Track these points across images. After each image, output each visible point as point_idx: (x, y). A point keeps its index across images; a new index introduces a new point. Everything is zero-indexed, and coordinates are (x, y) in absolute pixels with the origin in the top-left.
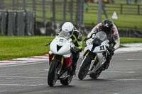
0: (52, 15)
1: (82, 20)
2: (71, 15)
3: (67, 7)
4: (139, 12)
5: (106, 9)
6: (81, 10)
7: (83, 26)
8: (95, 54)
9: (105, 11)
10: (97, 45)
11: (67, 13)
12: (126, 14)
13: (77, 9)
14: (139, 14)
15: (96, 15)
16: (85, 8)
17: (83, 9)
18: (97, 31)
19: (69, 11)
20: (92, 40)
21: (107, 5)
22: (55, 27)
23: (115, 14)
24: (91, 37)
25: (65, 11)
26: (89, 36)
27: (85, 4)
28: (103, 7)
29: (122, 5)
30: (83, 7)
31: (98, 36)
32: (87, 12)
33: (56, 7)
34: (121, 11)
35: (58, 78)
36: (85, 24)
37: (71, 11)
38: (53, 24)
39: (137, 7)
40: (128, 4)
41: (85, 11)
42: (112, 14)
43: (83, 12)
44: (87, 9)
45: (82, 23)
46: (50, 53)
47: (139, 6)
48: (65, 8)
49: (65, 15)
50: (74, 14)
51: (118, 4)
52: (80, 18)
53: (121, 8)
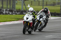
0: (2, 6)
1: (15, 8)
2: (10, 6)
3: (8, 2)
4: (39, 4)
5: (25, 3)
6: (14, 4)
7: (15, 10)
8: (40, 21)
9: (24, 4)
10: (41, 18)
11: (8, 5)
12: (34, 5)
13: (13, 3)
14: (39, 5)
15: (21, 6)
16: (16, 3)
17: (15, 3)
18: (41, 12)
19: (9, 4)
20: (39, 16)
21: (25, 1)
22: (3, 11)
23: (29, 5)
24: (39, 14)
25: (7, 4)
26: (38, 14)
27: (16, 1)
28: (24, 2)
29: (32, 1)
30: (15, 2)
31: (42, 14)
32: (17, 4)
33: (3, 2)
34: (32, 4)
35: (27, 31)
36: (16, 9)
37: (10, 4)
38: (2, 10)
39: (38, 2)
40: (34, 1)
41: (16, 4)
42: (28, 5)
43: (15, 4)
44: (17, 3)
45: (15, 9)
46: (24, 20)
47: (39, 2)
48: (7, 3)
49: (7, 5)
50: (11, 5)
51: (30, 1)
52: (14, 7)
53: (32, 3)
